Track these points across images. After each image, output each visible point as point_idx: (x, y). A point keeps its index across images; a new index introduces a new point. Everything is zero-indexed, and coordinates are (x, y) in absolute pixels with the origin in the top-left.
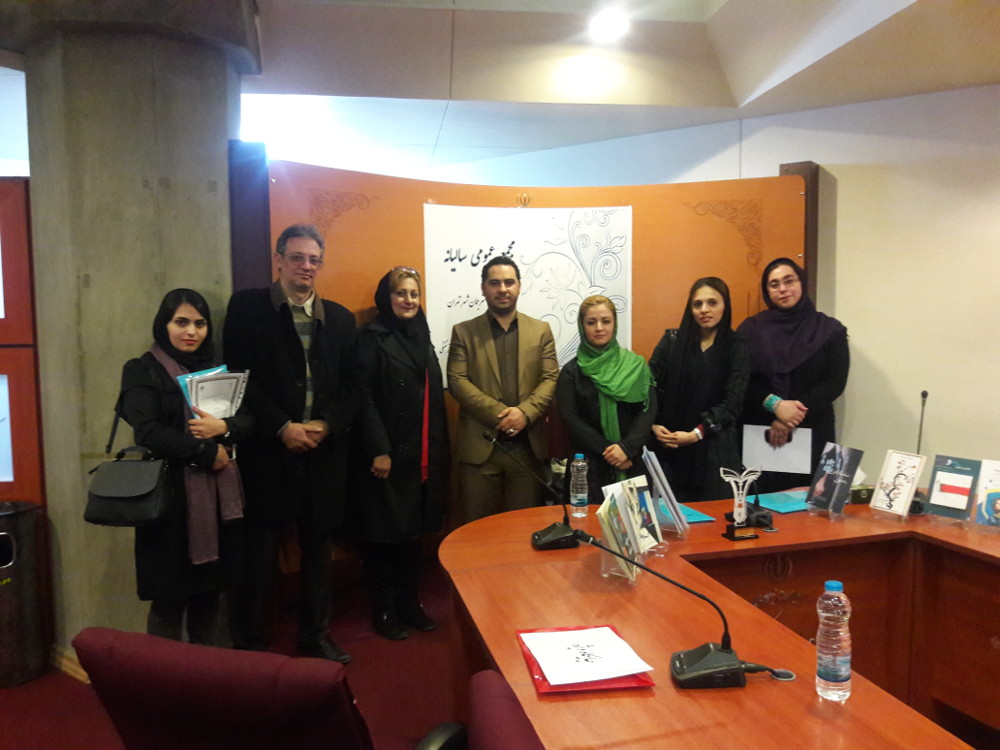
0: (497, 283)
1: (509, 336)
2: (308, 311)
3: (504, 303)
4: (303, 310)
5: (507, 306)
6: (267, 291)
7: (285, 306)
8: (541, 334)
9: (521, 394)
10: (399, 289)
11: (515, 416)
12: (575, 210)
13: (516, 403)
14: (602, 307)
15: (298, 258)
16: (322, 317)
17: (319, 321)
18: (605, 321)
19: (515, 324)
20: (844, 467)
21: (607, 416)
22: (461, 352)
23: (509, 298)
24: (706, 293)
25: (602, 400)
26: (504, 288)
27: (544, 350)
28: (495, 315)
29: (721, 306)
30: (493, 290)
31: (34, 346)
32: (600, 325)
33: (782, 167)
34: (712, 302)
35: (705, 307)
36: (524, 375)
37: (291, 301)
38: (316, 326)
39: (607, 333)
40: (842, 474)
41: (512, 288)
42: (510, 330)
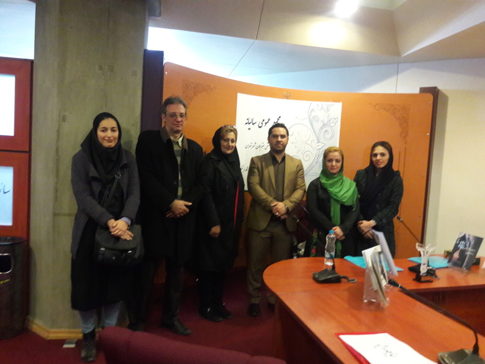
0: (276, 136)
1: (281, 165)
2: (180, 144)
3: (279, 147)
4: (178, 143)
5: (281, 149)
6: (159, 132)
7: (169, 140)
8: (297, 165)
9: (285, 195)
10: (225, 138)
11: (281, 207)
12: (313, 102)
13: (282, 200)
14: (337, 154)
15: (174, 115)
16: (187, 148)
17: (185, 150)
18: (337, 161)
19: (284, 159)
20: (471, 246)
21: (334, 211)
22: (256, 170)
23: (282, 145)
24: (380, 149)
25: (332, 202)
26: (280, 139)
27: (298, 174)
28: (274, 154)
29: (387, 157)
30: (274, 141)
31: (29, 152)
32: (334, 163)
33: (421, 89)
34: (383, 155)
35: (379, 157)
36: (287, 185)
37: (172, 138)
38: (184, 152)
39: (337, 167)
40: (470, 249)
41: (284, 140)
42: (282, 162)
